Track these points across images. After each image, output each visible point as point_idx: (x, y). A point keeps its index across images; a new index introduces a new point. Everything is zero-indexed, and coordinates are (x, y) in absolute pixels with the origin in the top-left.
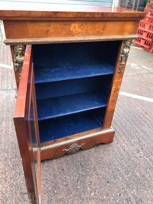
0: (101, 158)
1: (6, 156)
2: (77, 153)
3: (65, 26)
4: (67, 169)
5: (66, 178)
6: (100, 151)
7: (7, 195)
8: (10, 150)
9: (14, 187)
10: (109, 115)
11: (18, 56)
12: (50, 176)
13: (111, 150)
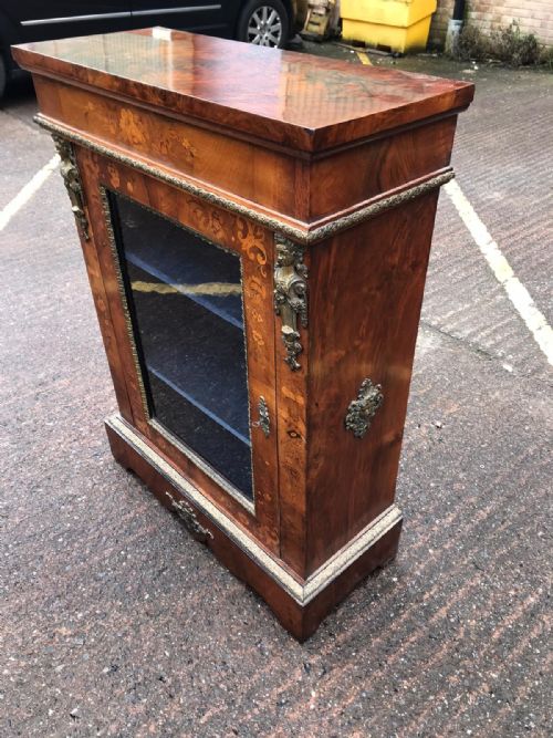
3: (111, 113)
13: (261, 650)
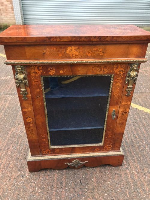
0: (104, 180)
1: (18, 156)
2: (81, 169)
3: (61, 49)
4: (66, 184)
5: (61, 192)
6: (105, 172)
7: (7, 193)
8: (23, 151)
9: (14, 187)
10: (117, 137)
11: (18, 75)
12: (48, 185)
13: (118, 174)
